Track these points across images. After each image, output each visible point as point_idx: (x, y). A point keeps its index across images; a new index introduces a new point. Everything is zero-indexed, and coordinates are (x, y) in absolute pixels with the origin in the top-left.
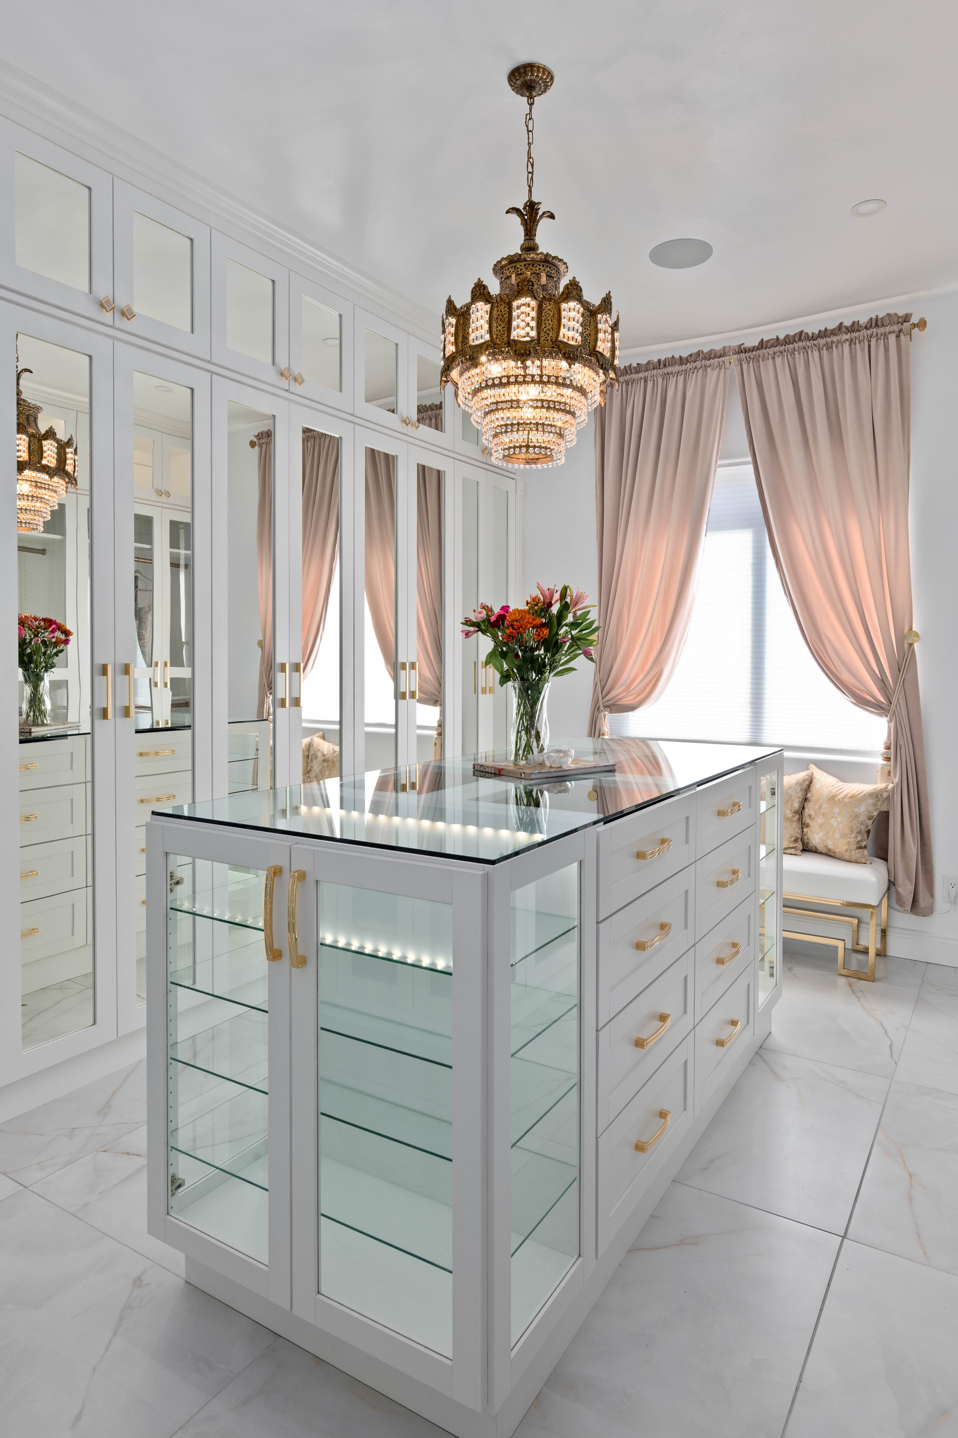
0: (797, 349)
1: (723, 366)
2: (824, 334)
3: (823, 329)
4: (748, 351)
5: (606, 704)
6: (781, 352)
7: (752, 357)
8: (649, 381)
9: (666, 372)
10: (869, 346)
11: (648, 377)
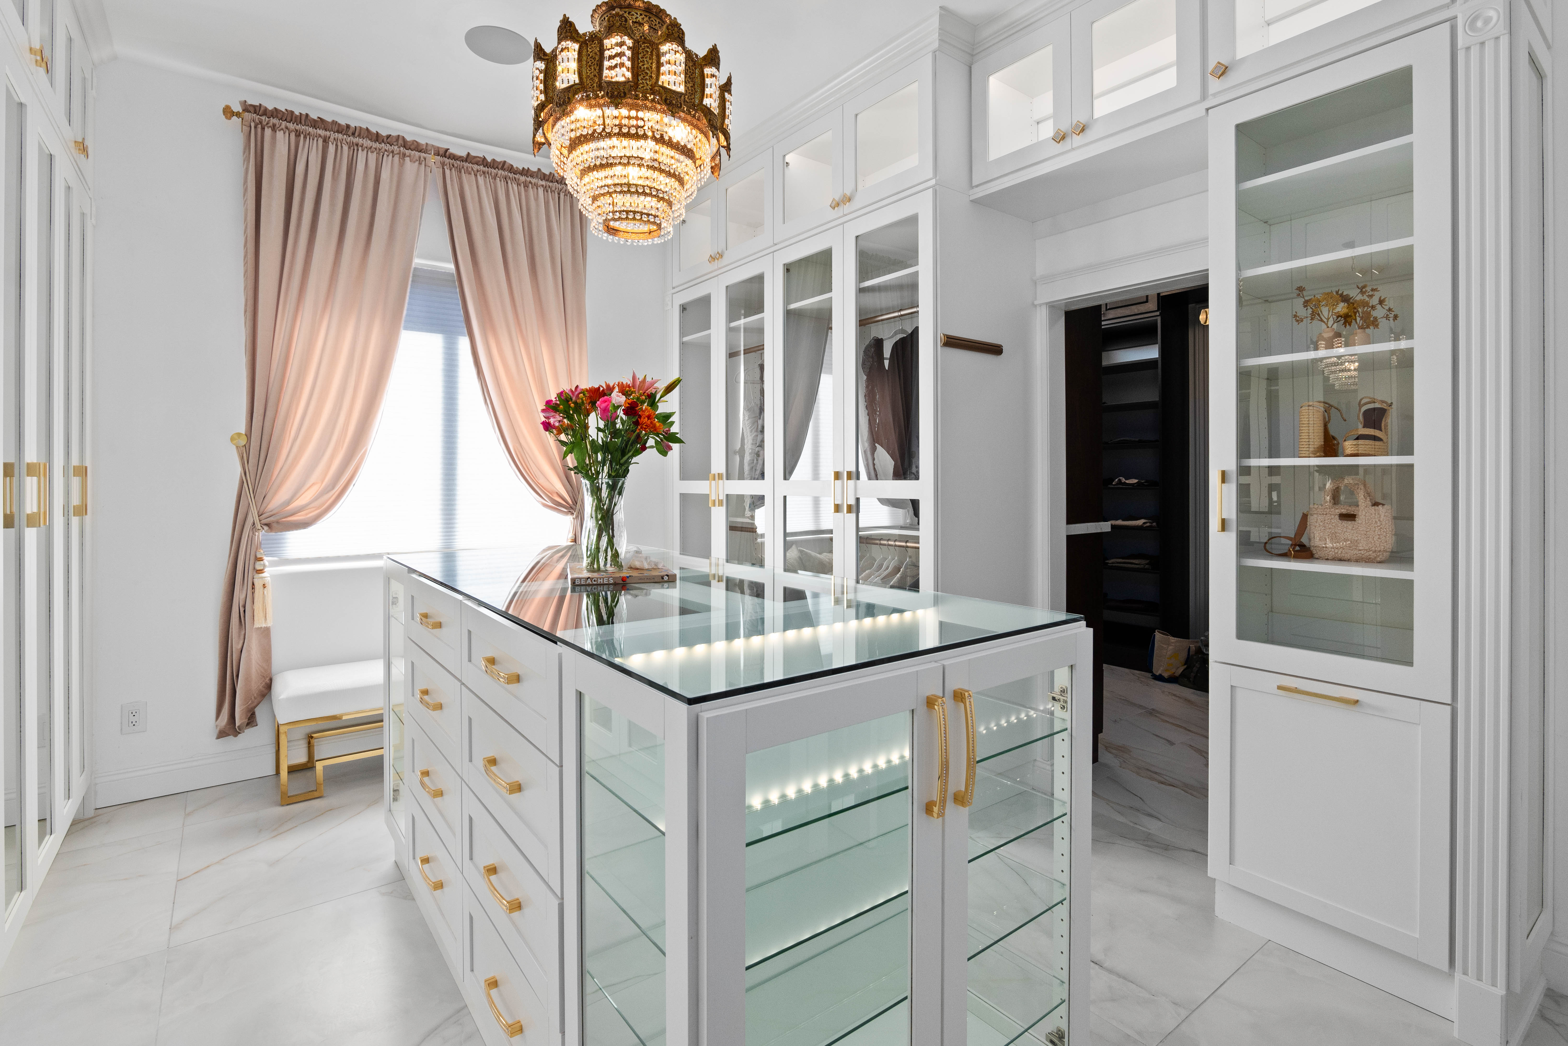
0: (499, 175)
1: (423, 163)
2: (525, 172)
3: (526, 168)
4: (452, 158)
5: (264, 521)
6: (484, 173)
7: (456, 165)
8: (330, 143)
9: (354, 142)
10: (559, 198)
11: (329, 137)
